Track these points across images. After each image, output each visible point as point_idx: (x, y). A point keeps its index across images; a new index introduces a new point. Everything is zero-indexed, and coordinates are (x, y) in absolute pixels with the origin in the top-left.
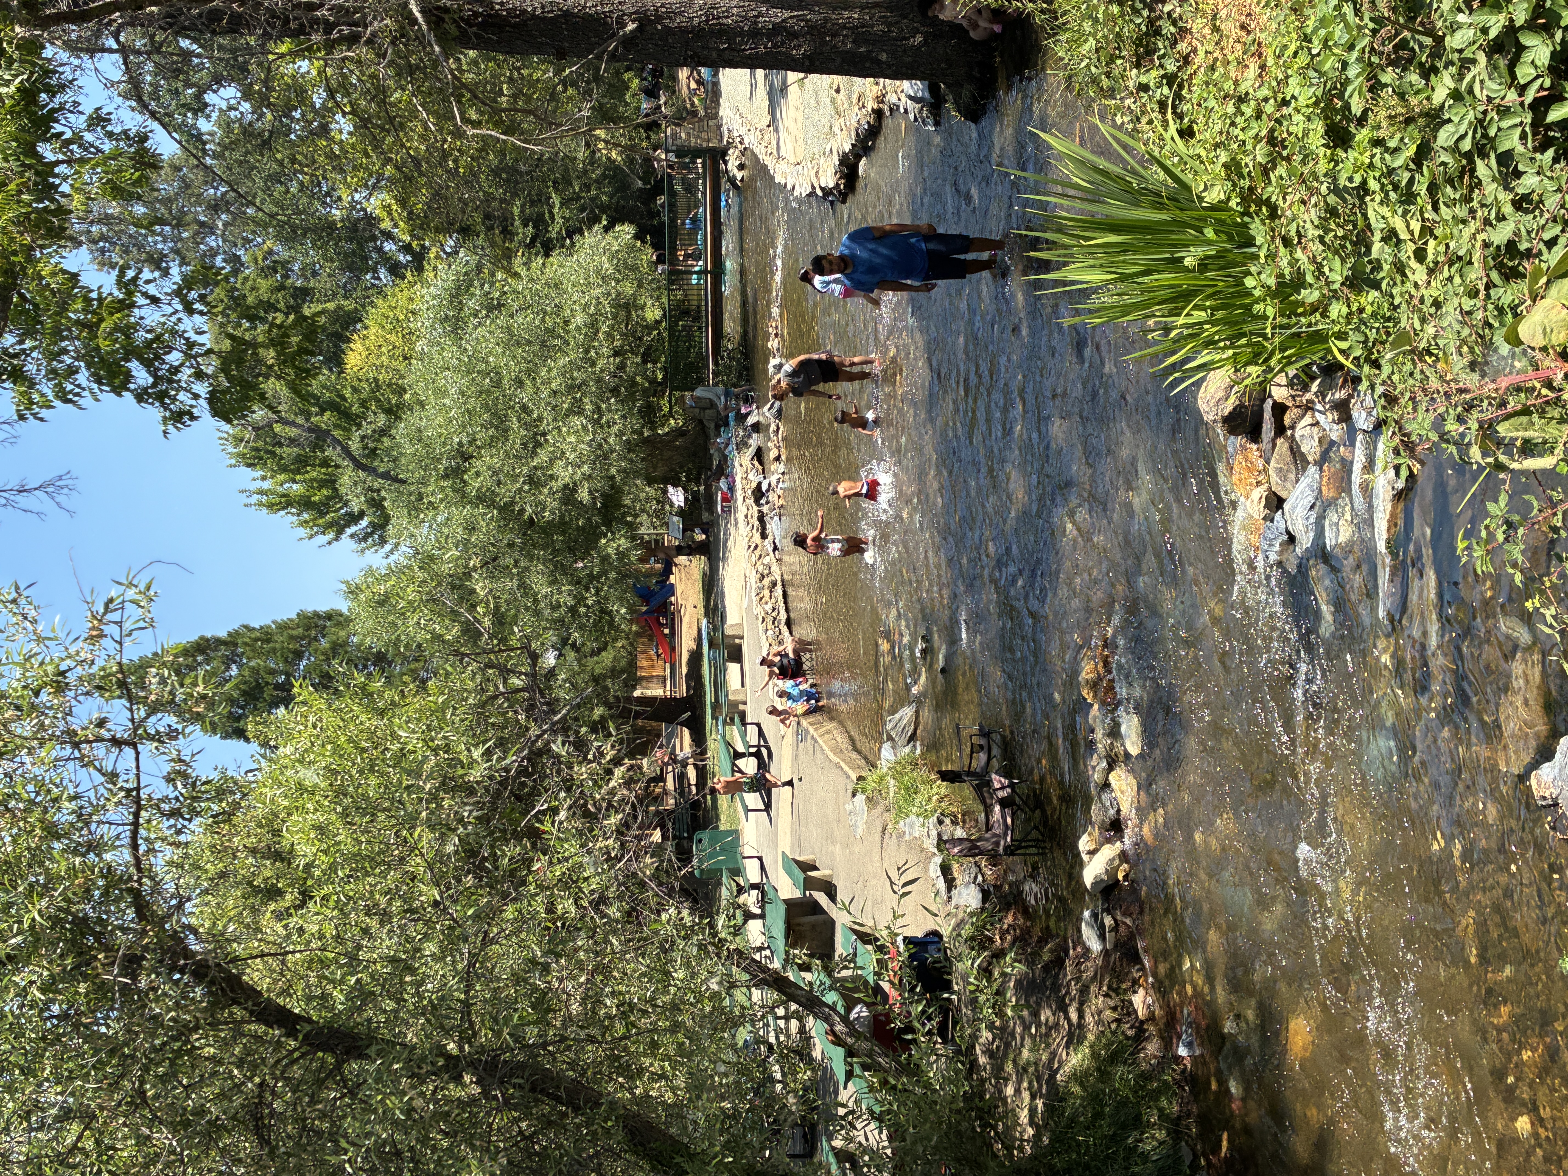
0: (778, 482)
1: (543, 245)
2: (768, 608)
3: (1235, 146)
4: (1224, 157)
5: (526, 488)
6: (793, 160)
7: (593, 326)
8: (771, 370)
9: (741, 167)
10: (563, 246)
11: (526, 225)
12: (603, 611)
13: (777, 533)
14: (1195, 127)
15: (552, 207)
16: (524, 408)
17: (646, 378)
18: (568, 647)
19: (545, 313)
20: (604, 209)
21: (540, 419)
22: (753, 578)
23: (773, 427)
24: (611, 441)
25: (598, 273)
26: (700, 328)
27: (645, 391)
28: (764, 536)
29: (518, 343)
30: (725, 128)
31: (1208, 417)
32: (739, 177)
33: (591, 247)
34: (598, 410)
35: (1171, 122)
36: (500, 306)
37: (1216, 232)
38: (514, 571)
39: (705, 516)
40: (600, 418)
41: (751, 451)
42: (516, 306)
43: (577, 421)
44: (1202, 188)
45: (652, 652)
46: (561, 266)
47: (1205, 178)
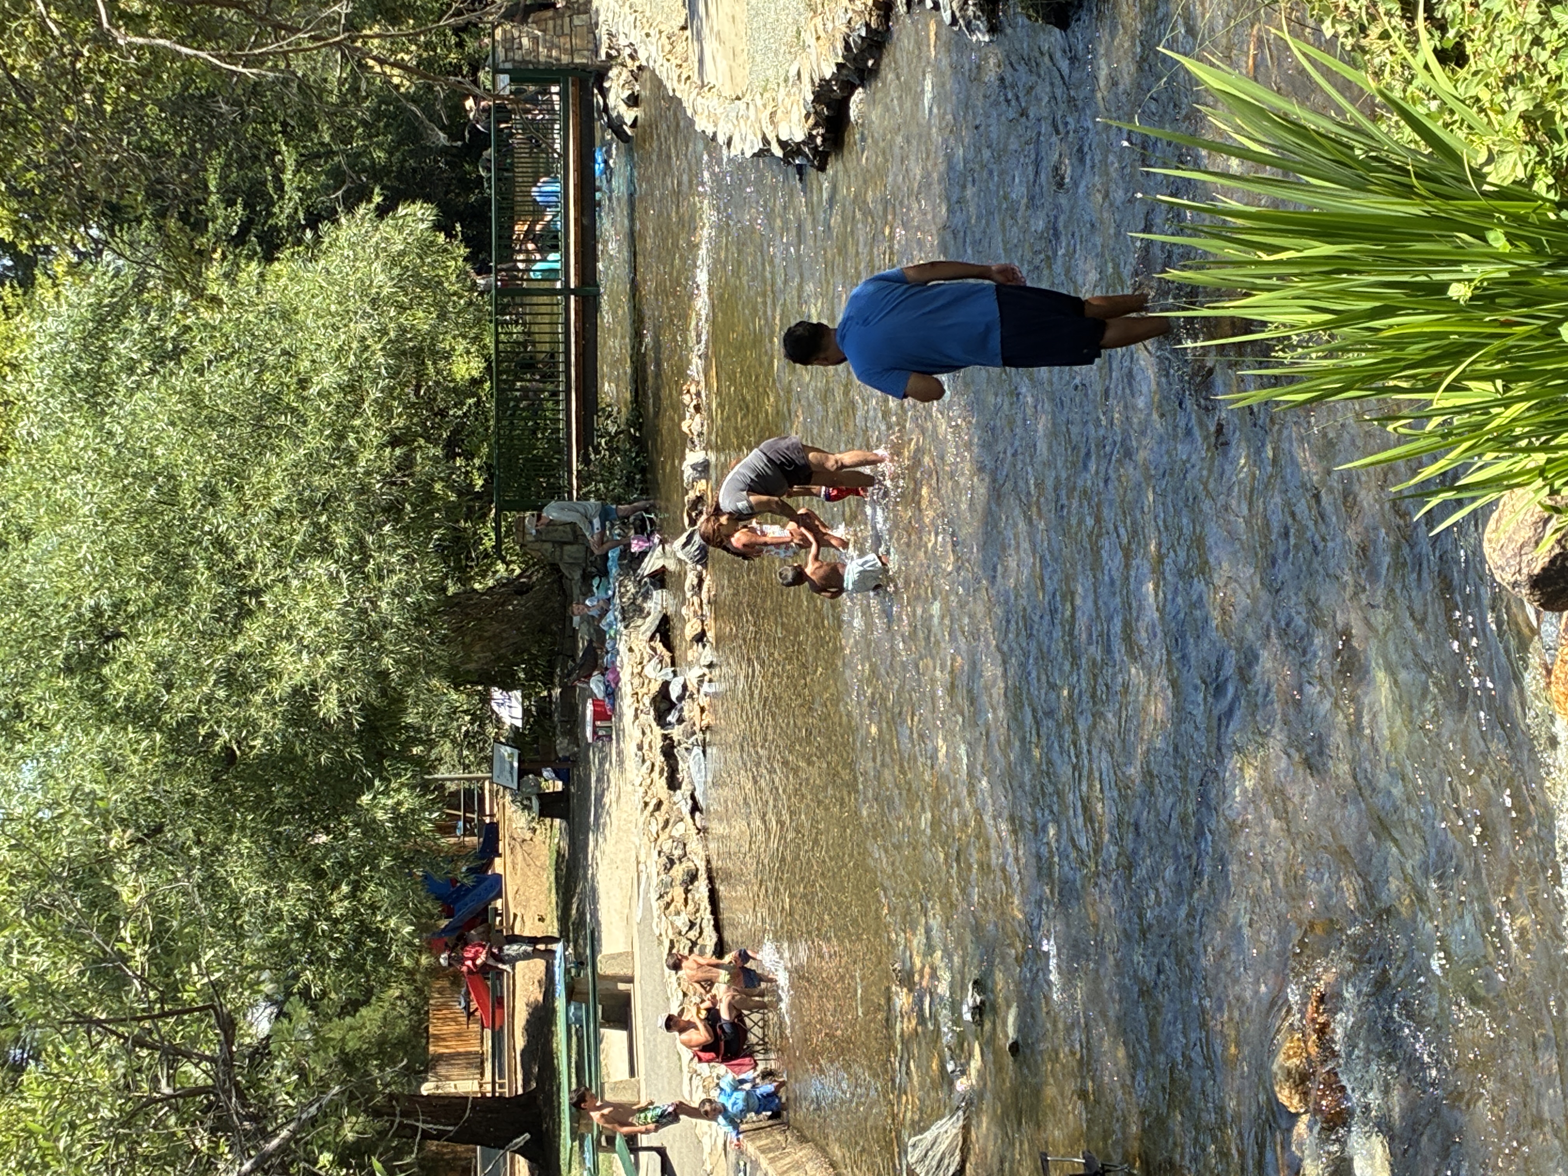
0: (701, 682)
1: (261, 240)
2: (681, 922)
3: (1542, 82)
4: (1522, 102)
5: (221, 694)
6: (728, 92)
7: (353, 388)
8: (688, 473)
9: (633, 101)
10: (299, 242)
11: (231, 203)
12: (365, 930)
13: (698, 780)
14: (1469, 48)
15: (279, 170)
16: (220, 543)
17: (450, 485)
18: (294, 999)
19: (263, 363)
20: (377, 173)
21: (251, 563)
22: (654, 865)
23: (691, 579)
24: (383, 605)
25: (364, 292)
26: (555, 394)
27: (451, 511)
28: (673, 784)
29: (211, 422)
30: (602, 32)
31: (1504, 577)
32: (629, 120)
33: (352, 246)
34: (360, 545)
35: (1423, 35)
36: (177, 354)
37: (1511, 238)
38: (195, 851)
39: (562, 745)
40: (365, 559)
41: (650, 623)
42: (208, 352)
43: (319, 569)
44: (1483, 157)
45: (459, 1007)
46: (294, 278)
47: (1488, 141)
